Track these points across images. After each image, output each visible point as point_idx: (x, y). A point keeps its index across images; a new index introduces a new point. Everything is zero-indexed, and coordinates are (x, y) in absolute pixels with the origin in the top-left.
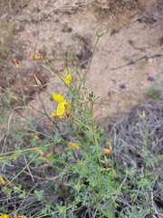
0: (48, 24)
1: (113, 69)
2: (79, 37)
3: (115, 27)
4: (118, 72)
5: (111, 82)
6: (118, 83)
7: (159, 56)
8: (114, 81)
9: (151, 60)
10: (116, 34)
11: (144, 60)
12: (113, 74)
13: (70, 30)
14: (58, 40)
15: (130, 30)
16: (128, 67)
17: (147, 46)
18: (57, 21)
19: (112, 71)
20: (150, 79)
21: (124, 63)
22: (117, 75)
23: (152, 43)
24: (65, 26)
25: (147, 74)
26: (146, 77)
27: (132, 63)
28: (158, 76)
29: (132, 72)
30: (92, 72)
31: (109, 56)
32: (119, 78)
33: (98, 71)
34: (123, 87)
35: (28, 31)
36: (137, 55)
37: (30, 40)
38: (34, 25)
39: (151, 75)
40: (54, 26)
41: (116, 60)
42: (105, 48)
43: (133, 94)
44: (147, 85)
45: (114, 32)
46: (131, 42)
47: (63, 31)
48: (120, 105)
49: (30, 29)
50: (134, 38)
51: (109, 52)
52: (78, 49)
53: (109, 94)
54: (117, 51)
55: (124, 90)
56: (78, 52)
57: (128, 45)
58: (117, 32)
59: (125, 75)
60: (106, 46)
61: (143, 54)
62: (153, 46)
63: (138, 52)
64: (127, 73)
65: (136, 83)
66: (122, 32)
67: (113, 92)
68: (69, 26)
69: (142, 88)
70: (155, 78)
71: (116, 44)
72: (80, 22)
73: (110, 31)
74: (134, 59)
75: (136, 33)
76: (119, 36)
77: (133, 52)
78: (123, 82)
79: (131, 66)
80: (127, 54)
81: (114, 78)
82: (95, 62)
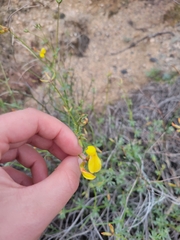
0: (37, 12)
1: (113, 54)
2: (73, 23)
3: (112, 8)
4: (118, 57)
5: (112, 69)
6: (119, 69)
7: (160, 34)
8: (115, 67)
9: (152, 40)
10: (115, 16)
11: (146, 41)
12: (113, 60)
13: (63, 16)
14: (50, 28)
15: (129, 10)
16: (129, 51)
17: (148, 25)
18: (48, 8)
19: (113, 57)
20: (152, 60)
21: (124, 47)
22: (117, 60)
23: (155, 21)
24: (57, 12)
25: (149, 55)
26: (148, 58)
27: (133, 45)
28: (161, 56)
29: (134, 55)
30: (91, 60)
31: (108, 40)
32: (120, 63)
33: (97, 58)
34: (124, 72)
35: (18, 22)
36: (138, 36)
37: (20, 31)
38: (23, 15)
39: (153, 56)
40: (45, 14)
41: (116, 44)
42: (103, 32)
43: (135, 79)
44: (149, 67)
45: (112, 14)
46: (131, 23)
47: (56, 18)
48: (122, 91)
49: (18, 19)
50: (134, 18)
51: (108, 36)
52: (74, 37)
53: (110, 81)
54: (116, 34)
55: (125, 75)
56: (74, 40)
57: (128, 27)
58: (116, 13)
59: (126, 59)
60: (104, 29)
61: (145, 34)
62: (156, 25)
63: (139, 32)
64: (128, 57)
65: (138, 66)
66: (120, 13)
67: (114, 79)
68: (61, 11)
69: (144, 70)
70: (158, 58)
71: (115, 27)
72: (73, 7)
73: (107, 13)
74: (135, 41)
75: (136, 13)
76: (118, 17)
77: (134, 33)
78: (124, 67)
79: (133, 49)
80: (128, 37)
81: (115, 63)
82: (93, 49)
